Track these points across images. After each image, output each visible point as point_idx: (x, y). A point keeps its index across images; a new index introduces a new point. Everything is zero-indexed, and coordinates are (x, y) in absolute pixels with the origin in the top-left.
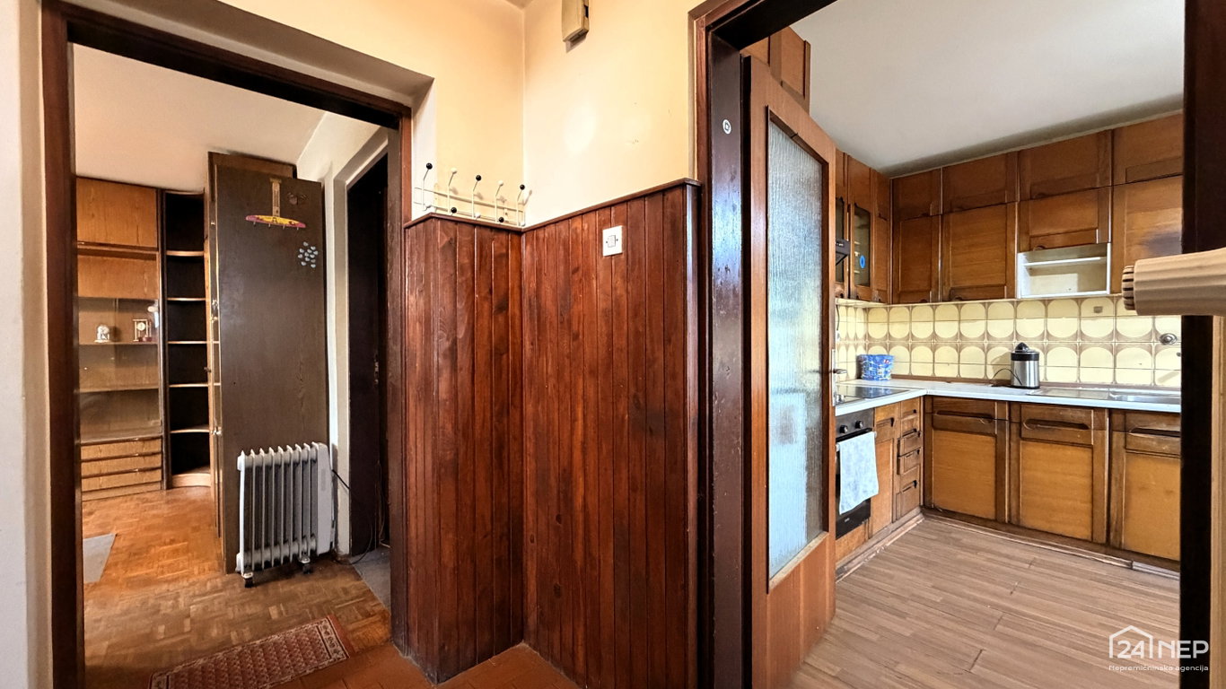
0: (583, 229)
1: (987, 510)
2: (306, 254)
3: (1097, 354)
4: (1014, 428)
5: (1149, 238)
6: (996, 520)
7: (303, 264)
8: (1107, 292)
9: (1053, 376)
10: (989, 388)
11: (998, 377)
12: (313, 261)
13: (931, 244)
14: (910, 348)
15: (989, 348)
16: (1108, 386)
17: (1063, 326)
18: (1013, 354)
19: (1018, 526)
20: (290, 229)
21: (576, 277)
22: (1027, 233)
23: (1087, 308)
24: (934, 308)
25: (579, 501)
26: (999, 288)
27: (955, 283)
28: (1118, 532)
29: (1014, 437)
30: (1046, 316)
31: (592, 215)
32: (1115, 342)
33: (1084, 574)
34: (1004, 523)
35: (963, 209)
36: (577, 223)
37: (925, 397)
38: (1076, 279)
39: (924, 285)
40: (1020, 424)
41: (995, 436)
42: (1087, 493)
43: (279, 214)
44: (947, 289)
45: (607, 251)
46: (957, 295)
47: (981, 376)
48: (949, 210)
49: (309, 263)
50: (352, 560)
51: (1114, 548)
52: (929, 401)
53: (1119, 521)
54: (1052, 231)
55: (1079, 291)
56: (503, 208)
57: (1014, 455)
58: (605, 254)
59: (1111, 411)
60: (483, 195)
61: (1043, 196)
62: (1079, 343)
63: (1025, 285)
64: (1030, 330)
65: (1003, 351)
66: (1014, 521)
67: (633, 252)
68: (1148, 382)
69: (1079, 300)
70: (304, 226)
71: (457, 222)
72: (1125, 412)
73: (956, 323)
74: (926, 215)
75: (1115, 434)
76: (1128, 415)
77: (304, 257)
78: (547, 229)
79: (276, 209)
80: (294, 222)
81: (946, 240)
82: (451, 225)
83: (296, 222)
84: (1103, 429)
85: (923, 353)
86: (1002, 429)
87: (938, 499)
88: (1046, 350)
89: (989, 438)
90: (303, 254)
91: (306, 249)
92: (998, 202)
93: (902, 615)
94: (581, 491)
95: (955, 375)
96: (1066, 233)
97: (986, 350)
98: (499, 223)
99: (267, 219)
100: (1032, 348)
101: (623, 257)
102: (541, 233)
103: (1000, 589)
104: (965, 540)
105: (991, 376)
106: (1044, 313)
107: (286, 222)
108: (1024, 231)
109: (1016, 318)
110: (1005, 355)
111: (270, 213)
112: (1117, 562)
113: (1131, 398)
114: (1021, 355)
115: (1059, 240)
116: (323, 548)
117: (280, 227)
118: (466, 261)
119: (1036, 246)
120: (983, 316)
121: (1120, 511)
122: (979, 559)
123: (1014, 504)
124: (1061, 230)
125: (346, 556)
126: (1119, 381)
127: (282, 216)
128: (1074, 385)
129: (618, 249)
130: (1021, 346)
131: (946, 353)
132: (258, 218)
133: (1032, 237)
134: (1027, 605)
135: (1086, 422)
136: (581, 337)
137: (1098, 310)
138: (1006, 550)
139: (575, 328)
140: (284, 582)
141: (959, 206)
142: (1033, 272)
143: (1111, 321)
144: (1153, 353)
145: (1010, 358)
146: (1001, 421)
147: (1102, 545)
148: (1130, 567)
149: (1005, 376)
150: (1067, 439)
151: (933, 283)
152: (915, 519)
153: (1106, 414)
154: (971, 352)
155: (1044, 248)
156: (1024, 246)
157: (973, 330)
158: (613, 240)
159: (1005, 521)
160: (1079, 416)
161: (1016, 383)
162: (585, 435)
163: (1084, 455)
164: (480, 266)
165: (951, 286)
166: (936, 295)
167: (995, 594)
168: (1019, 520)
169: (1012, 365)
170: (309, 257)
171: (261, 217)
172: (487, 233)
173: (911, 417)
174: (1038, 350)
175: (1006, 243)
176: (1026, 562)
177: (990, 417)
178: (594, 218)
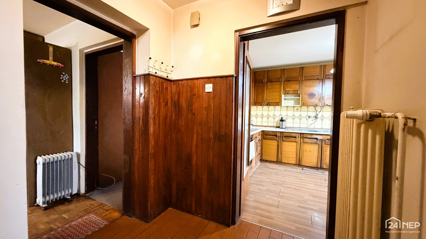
0: (197, 83)
1: (275, 159)
2: (64, 77)
3: (297, 120)
4: (281, 138)
5: (309, 93)
6: (277, 161)
7: (63, 81)
8: (300, 105)
9: (288, 125)
10: (275, 128)
11: (277, 126)
12: (67, 80)
13: (263, 91)
14: (257, 118)
15: (275, 118)
16: (299, 128)
17: (290, 113)
18: (280, 120)
19: (281, 162)
20: (57, 67)
21: (194, 97)
22: (285, 90)
23: (295, 109)
24: (263, 107)
25: (194, 162)
26: (278, 103)
27: (269, 101)
28: (301, 161)
29: (281, 141)
30: (287, 110)
31: (201, 80)
32: (300, 117)
33: (294, 172)
34: (278, 162)
35: (271, 82)
36: (196, 81)
37: (262, 131)
38: (293, 103)
39: (262, 101)
40: (283, 137)
41: (277, 140)
42: (296, 153)
43: (52, 60)
44: (267, 102)
45: (207, 90)
46: (268, 104)
47: (273, 125)
48: (268, 82)
49: (65, 81)
50: (88, 195)
51: (300, 165)
52: (263, 132)
53: (301, 159)
54: (290, 90)
55: (294, 105)
56: (166, 73)
57: (281, 145)
58: (206, 91)
59: (301, 133)
60: (162, 68)
61: (289, 81)
62: (294, 117)
63: (284, 103)
64: (284, 114)
65: (278, 119)
66: (280, 161)
67: (216, 92)
68: (306, 127)
69: (294, 107)
70: (63, 66)
71: (156, 76)
72: (303, 134)
73: (268, 111)
74: (262, 82)
75: (301, 139)
76: (304, 134)
77: (63, 78)
78: (183, 81)
79: (51, 58)
80: (59, 64)
81: (267, 89)
82: (155, 77)
83: (60, 64)
84: (299, 138)
85: (259, 119)
86: (279, 139)
87: (264, 158)
88: (287, 119)
89: (276, 141)
90: (63, 77)
91: (64, 75)
92: (278, 81)
93: (263, 185)
94: (195, 159)
95: (267, 125)
96: (293, 90)
97: (274, 118)
98: (166, 77)
99: (47, 62)
100: (284, 119)
101: (212, 93)
102: (180, 82)
103: (280, 177)
104: (271, 167)
105: (275, 126)
106: (286, 110)
107: (55, 63)
108: (284, 89)
109: (281, 110)
110: (278, 120)
111: (48, 60)
112: (300, 168)
113: (303, 130)
114: (282, 120)
115: (291, 92)
116: (75, 191)
117: (53, 65)
118: (158, 89)
119: (286, 93)
120: (274, 110)
121: (301, 156)
122: (275, 171)
123: (281, 157)
124: (292, 90)
125: (83, 194)
126: (301, 127)
127: (53, 61)
128: (292, 128)
129: (211, 90)
130: (282, 118)
131: (265, 119)
132: (43, 61)
133: (286, 91)
134: (286, 179)
135: (296, 136)
136: (196, 114)
137: (297, 110)
138: (279, 168)
139: (194, 112)
140: (61, 206)
141: (270, 81)
142: (285, 99)
143: (300, 112)
144: (307, 120)
145: (279, 120)
146: (279, 136)
147: (298, 165)
148: (303, 169)
149: (278, 125)
150: (293, 141)
151: (264, 101)
152: (259, 163)
153: (300, 134)
154: (271, 119)
155: (288, 94)
156: (284, 93)
157: (271, 113)
158: (209, 88)
159: (279, 162)
160: (294, 135)
161: (281, 127)
162: (197, 143)
163: (295, 144)
164: (162, 91)
165: (268, 102)
166: (264, 104)
167: (279, 178)
168: (281, 161)
169: (280, 123)
170: (65, 79)
171: (44, 61)
172: (163, 80)
173: (259, 136)
174: (285, 119)
175: (280, 91)
176: (284, 170)
177: (276, 136)
178: (202, 80)
